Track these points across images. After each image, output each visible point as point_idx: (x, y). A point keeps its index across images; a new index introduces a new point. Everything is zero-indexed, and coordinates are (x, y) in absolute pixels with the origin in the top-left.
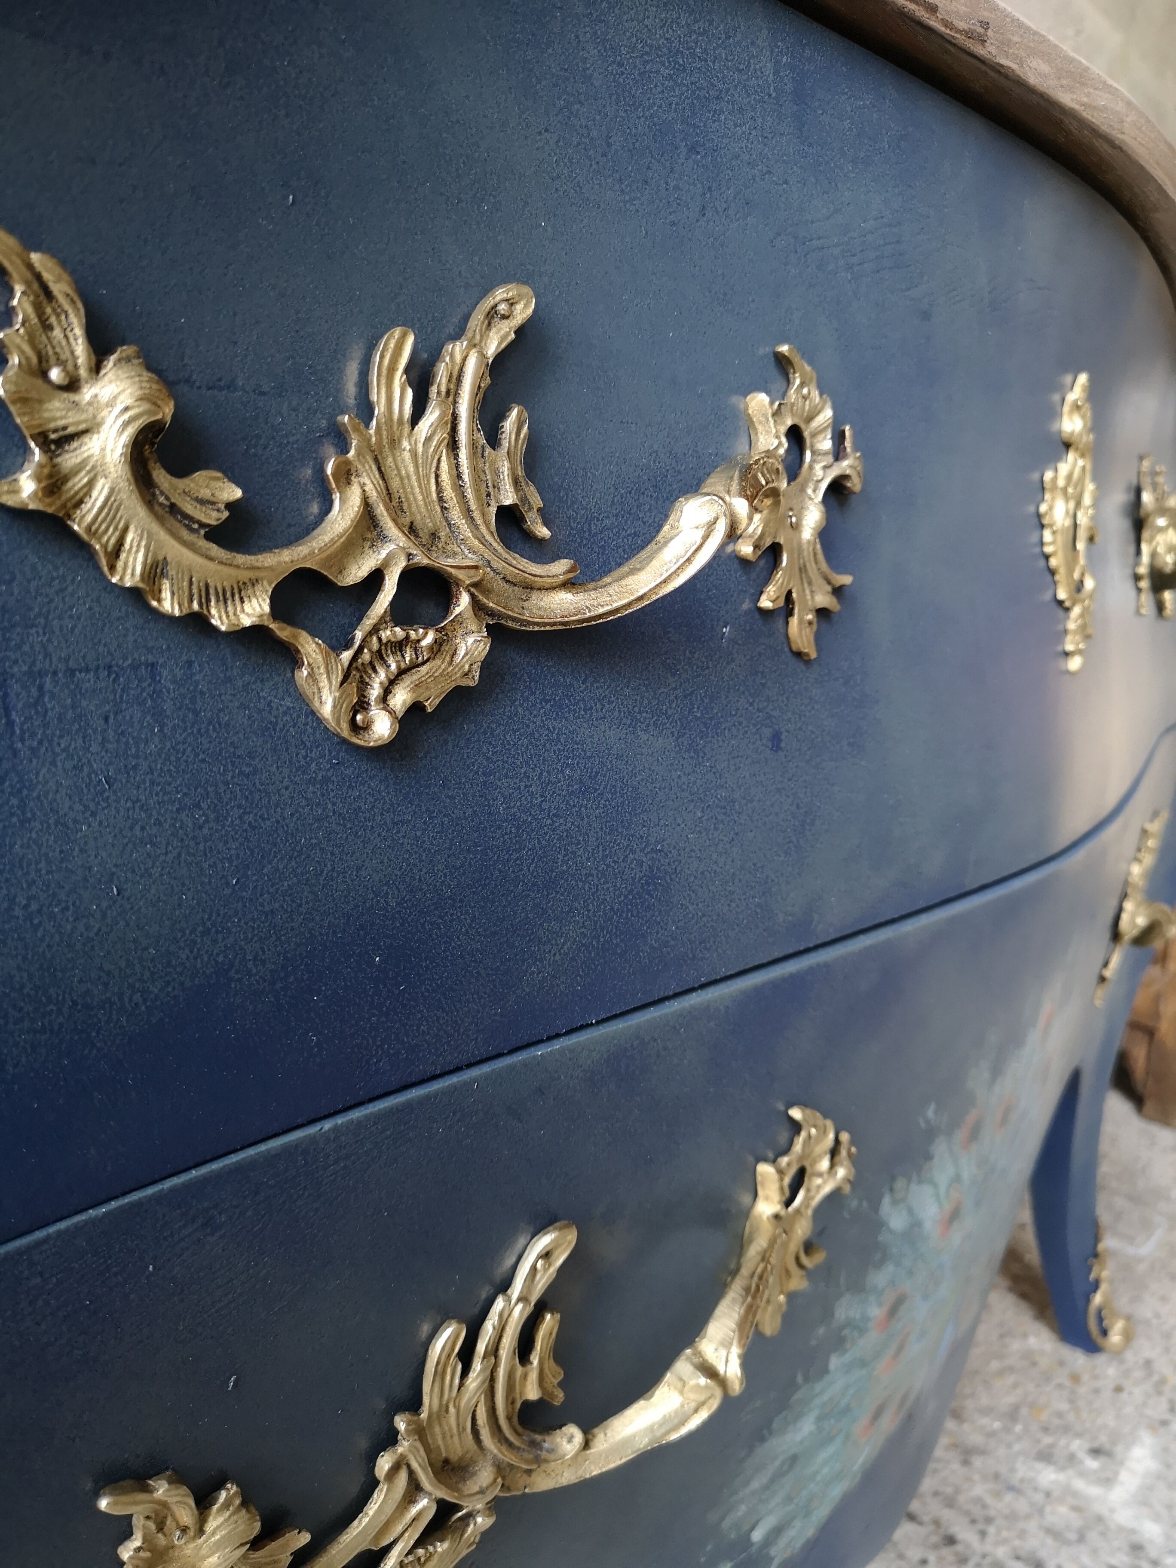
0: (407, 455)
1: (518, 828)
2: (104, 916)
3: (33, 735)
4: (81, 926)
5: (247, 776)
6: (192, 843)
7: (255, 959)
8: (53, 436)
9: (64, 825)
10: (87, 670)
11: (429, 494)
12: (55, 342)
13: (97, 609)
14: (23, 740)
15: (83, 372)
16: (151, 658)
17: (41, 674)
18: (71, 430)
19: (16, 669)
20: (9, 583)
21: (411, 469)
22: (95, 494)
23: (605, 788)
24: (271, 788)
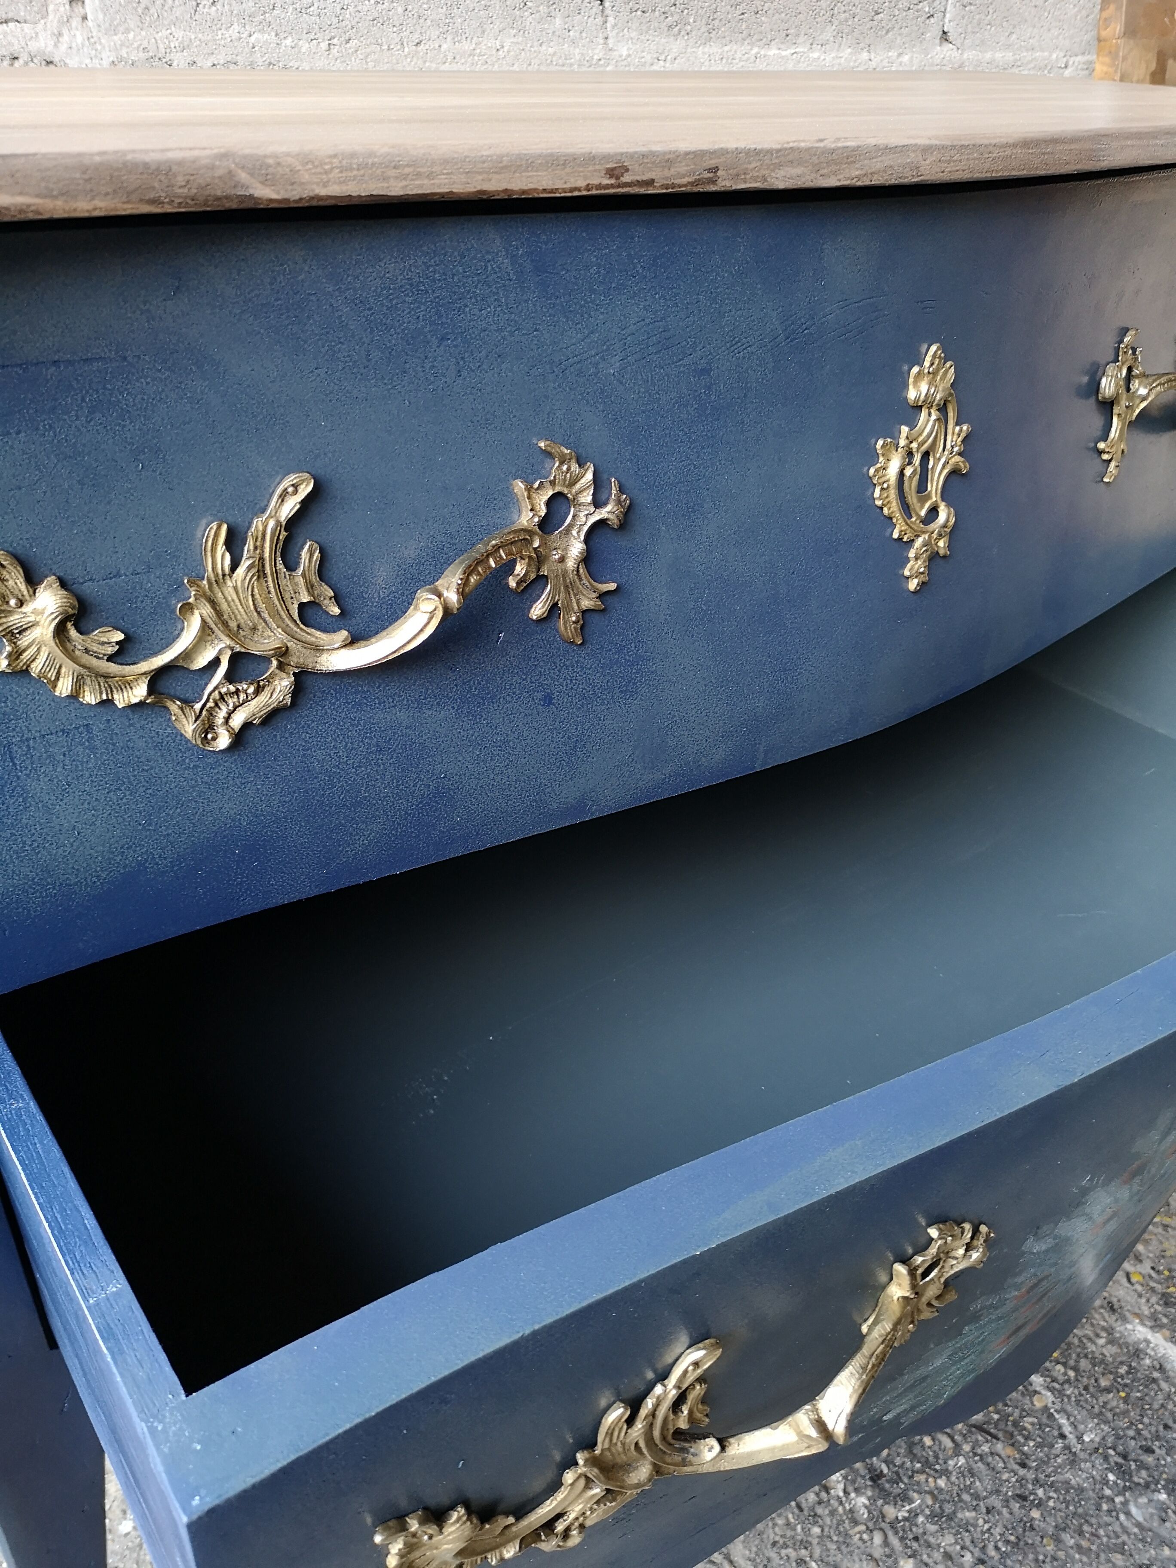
0: (231, 590)
1: (330, 777)
2: (72, 845)
3: (26, 769)
4: (60, 851)
5: (147, 771)
6: (118, 807)
7: (160, 857)
8: (16, 631)
9: (47, 807)
10: (52, 734)
11: (248, 607)
12: (10, 587)
13: (53, 704)
14: (21, 772)
15: (27, 597)
16: (85, 722)
17: (28, 740)
18: (24, 627)
19: (14, 740)
20: (5, 702)
21: (235, 597)
22: (42, 654)
23: (397, 746)
24: (161, 775)
